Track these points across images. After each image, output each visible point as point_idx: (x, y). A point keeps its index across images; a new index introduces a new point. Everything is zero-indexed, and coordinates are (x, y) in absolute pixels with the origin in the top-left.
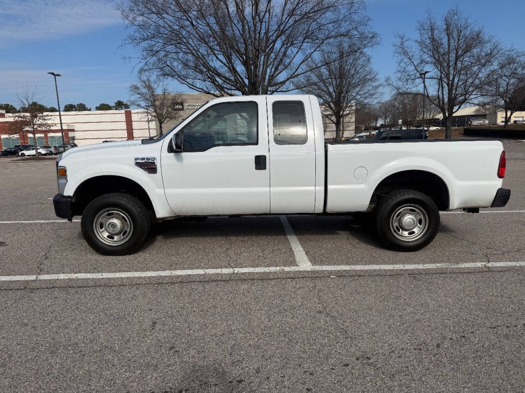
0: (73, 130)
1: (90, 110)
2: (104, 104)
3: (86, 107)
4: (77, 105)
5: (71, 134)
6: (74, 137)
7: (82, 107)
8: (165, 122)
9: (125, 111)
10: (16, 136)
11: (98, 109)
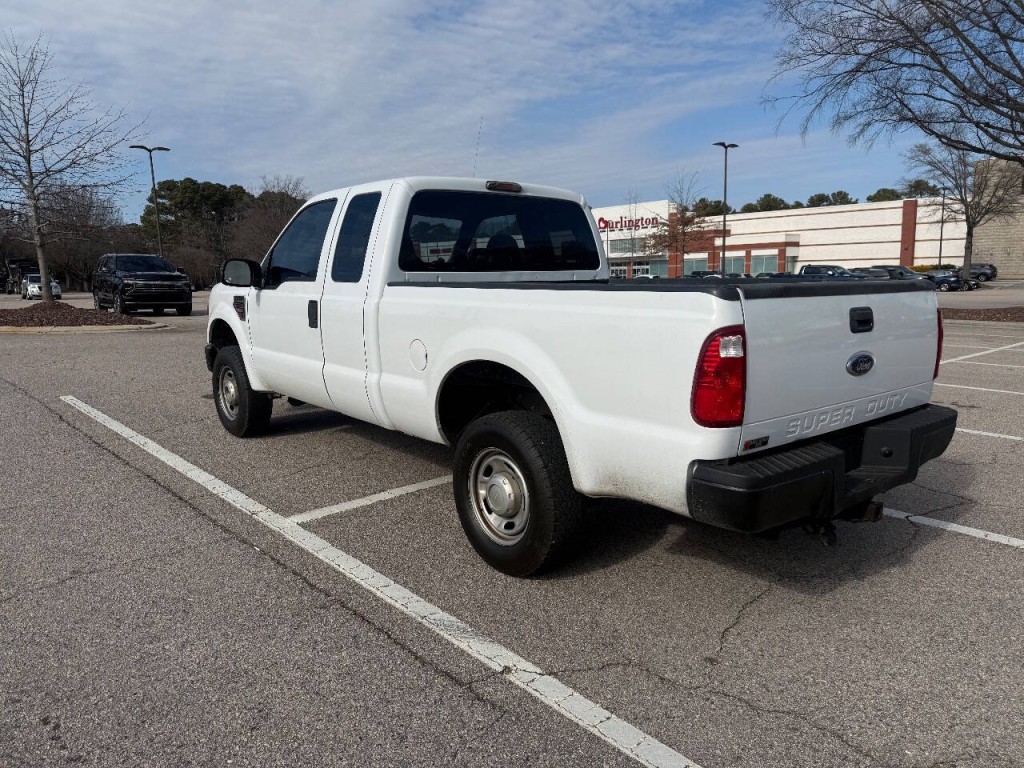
0: (796, 244)
1: (856, 202)
2: (884, 190)
3: (849, 197)
4: (833, 194)
5: (790, 252)
6: (797, 257)
7: (842, 198)
8: (981, 222)
9: (904, 202)
10: (704, 255)
11: (871, 199)
